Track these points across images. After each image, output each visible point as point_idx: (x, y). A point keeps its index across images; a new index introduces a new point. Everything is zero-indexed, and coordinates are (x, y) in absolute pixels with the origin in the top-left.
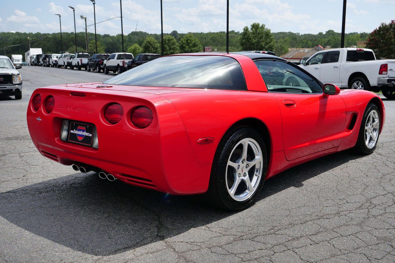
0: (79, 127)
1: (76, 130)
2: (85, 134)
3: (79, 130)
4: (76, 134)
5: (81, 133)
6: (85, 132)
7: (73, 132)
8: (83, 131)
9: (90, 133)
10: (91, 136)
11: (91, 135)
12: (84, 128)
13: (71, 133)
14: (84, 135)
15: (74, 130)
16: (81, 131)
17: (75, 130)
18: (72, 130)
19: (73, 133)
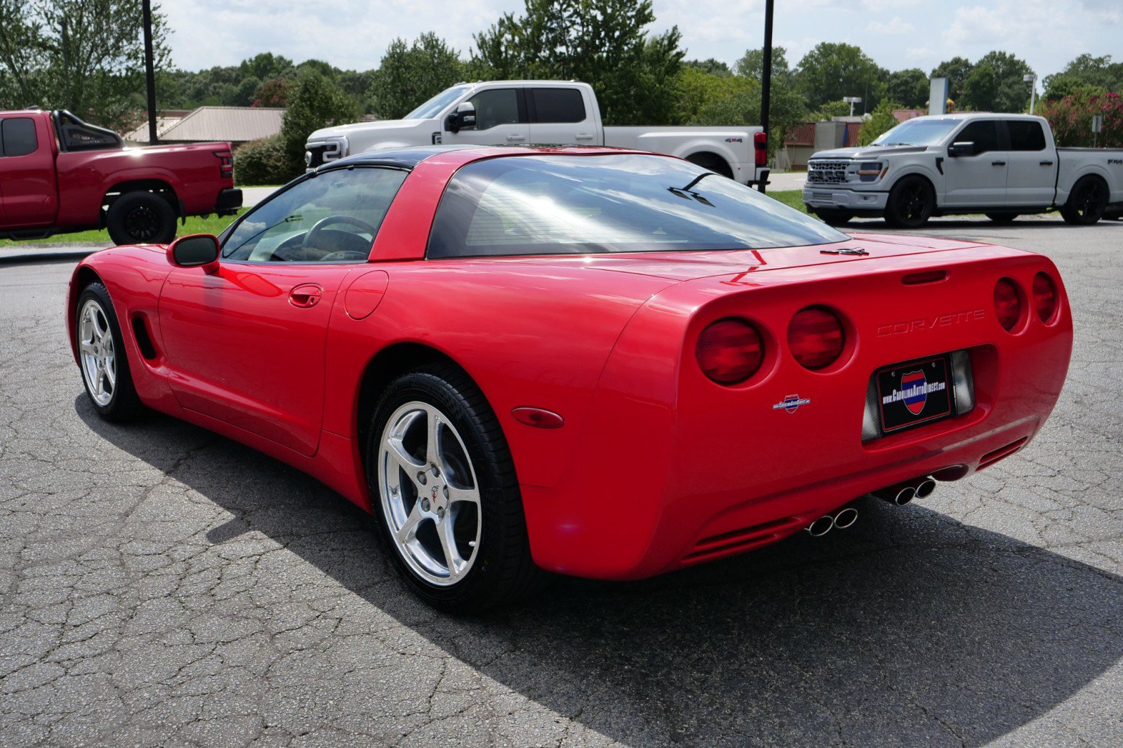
0: (905, 378)
1: (898, 391)
2: (927, 388)
3: (908, 386)
4: (902, 401)
5: (914, 393)
6: (925, 383)
7: (890, 401)
8: (920, 383)
9: (940, 382)
10: (944, 387)
11: (942, 386)
12: (921, 373)
13: (887, 404)
14: (925, 392)
15: (892, 394)
16: (915, 386)
17: (895, 391)
18: (886, 395)
19: (893, 402)
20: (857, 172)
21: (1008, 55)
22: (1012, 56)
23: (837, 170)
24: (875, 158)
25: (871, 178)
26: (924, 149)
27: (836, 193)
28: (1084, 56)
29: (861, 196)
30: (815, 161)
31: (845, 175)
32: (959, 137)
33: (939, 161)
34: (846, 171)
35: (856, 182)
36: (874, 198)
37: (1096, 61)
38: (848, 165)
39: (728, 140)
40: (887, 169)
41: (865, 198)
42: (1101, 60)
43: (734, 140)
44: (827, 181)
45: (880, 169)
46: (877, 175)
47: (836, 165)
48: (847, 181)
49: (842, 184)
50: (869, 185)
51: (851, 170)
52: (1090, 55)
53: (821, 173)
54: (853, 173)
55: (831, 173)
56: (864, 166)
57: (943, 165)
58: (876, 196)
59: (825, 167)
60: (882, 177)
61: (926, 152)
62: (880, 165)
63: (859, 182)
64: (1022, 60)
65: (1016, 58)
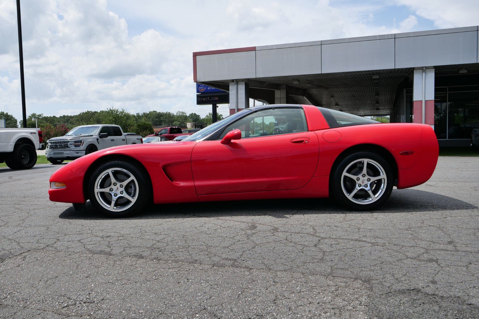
20: (73, 144)
21: (5, 113)
22: (7, 114)
23: (64, 144)
24: (79, 139)
25: (79, 146)
26: (92, 136)
27: (65, 152)
28: (34, 114)
29: (75, 152)
30: (52, 141)
31: (68, 145)
32: (101, 132)
33: (98, 139)
34: (68, 144)
35: (73, 147)
36: (81, 153)
37: (38, 116)
38: (69, 142)
39: (31, 133)
40: (83, 143)
41: (77, 153)
42: (40, 115)
43: (33, 133)
44: (59, 148)
45: (81, 142)
46: (81, 145)
47: (63, 142)
48: (69, 148)
49: (67, 149)
50: (78, 149)
51: (70, 144)
52: (35, 114)
53: (56, 145)
54: (72, 144)
55: (62, 145)
56: (75, 142)
57: (98, 140)
58: (81, 152)
59: (58, 143)
60: (82, 145)
61: (93, 137)
62: (81, 141)
63: (74, 147)
64: (11, 115)
65: (9, 114)
